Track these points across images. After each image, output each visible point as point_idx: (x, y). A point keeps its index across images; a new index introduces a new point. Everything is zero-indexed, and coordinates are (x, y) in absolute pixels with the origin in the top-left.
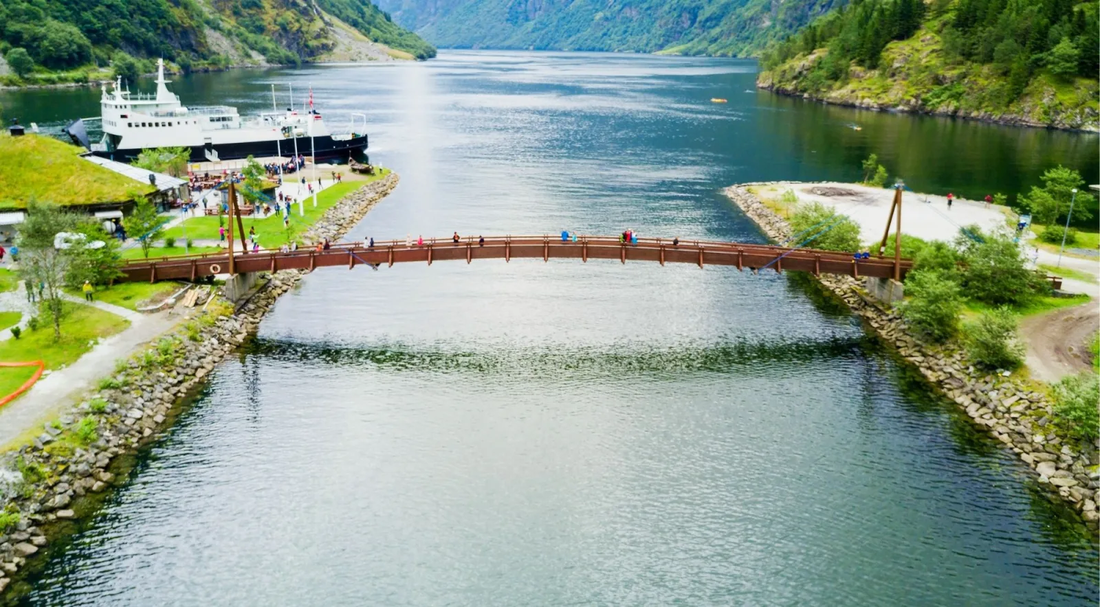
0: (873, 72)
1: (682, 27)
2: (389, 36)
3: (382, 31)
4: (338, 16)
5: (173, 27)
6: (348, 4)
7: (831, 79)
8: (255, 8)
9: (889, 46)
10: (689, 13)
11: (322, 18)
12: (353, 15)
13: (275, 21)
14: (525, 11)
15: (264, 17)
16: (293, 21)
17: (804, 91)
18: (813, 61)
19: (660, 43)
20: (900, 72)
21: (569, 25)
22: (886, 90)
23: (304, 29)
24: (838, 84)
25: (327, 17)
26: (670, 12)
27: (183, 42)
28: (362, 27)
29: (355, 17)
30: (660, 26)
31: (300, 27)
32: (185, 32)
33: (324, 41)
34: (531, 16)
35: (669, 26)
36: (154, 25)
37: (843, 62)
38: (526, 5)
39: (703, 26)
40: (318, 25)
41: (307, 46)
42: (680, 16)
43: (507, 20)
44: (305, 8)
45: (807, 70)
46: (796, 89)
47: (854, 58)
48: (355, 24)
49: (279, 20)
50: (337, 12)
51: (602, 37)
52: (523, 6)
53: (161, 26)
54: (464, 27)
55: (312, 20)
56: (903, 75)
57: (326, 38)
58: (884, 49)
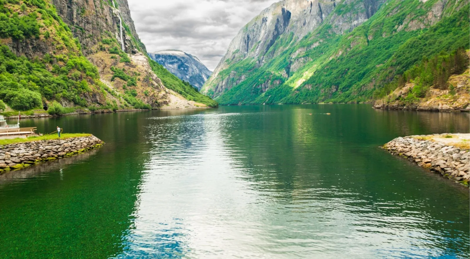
0: (445, 91)
1: (332, 92)
2: (196, 98)
3: (193, 96)
4: (173, 90)
5: (88, 93)
6: (178, 85)
7: (420, 97)
8: (134, 86)
9: (451, 77)
10: (335, 85)
11: (165, 90)
12: (180, 89)
13: (142, 91)
14: (261, 88)
15: (137, 90)
16: (150, 91)
17: (404, 105)
18: (406, 90)
19: (323, 99)
20: (462, 90)
21: (281, 94)
22: (455, 99)
23: (156, 95)
24: (424, 99)
25: (167, 90)
26: (326, 86)
27: (93, 99)
28: (184, 94)
29: (181, 90)
30: (322, 92)
31: (154, 94)
32: (94, 95)
33: (165, 100)
34: (264, 91)
35: (326, 92)
36: (79, 93)
37: (425, 88)
38: (261, 86)
39: (342, 91)
40: (163, 93)
41: (156, 102)
42: (331, 87)
43: (253, 92)
44: (157, 86)
45: (403, 94)
46: (398, 105)
47: (432, 85)
48: (181, 93)
49: (144, 91)
50: (173, 88)
51: (296, 98)
52: (260, 86)
53: (83, 92)
54: (234, 96)
55: (160, 91)
56: (464, 91)
57: (166, 98)
58: (449, 79)
